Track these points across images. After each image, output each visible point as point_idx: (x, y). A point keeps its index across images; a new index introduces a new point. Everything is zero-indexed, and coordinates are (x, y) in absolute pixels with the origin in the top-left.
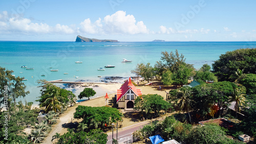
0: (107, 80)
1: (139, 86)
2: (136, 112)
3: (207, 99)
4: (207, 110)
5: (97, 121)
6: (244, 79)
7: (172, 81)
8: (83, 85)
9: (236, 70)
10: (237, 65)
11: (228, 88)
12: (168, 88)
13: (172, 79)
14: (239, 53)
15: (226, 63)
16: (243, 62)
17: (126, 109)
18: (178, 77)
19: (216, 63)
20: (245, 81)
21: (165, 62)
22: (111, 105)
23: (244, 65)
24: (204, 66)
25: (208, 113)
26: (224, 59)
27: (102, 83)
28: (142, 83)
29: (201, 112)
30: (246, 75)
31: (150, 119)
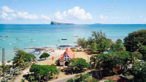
0: (60, 48)
1: (78, 51)
2: (69, 69)
3: (112, 62)
4: (112, 70)
5: (40, 75)
6: (142, 49)
7: (97, 49)
8: (46, 50)
9: (138, 43)
10: (139, 40)
11: (125, 56)
12: (94, 53)
13: (97, 48)
14: (140, 32)
15: (132, 38)
16: (143, 38)
17: (64, 66)
18: (101, 47)
19: (126, 38)
20: (143, 50)
21: (94, 37)
22: (56, 63)
23: (143, 40)
24: (118, 40)
25: (113, 71)
26: (131, 36)
27: (57, 49)
28: (80, 50)
29: (108, 71)
30: (144, 46)
31: (77, 73)
